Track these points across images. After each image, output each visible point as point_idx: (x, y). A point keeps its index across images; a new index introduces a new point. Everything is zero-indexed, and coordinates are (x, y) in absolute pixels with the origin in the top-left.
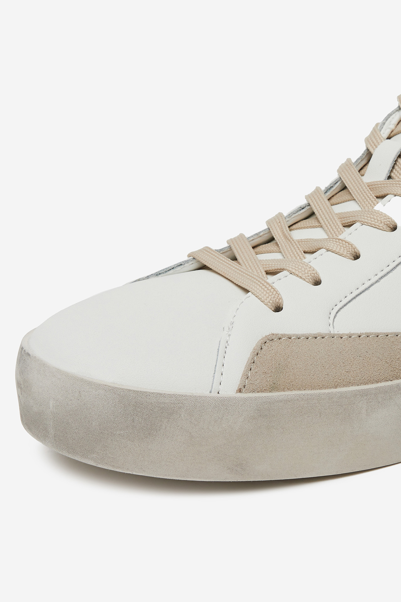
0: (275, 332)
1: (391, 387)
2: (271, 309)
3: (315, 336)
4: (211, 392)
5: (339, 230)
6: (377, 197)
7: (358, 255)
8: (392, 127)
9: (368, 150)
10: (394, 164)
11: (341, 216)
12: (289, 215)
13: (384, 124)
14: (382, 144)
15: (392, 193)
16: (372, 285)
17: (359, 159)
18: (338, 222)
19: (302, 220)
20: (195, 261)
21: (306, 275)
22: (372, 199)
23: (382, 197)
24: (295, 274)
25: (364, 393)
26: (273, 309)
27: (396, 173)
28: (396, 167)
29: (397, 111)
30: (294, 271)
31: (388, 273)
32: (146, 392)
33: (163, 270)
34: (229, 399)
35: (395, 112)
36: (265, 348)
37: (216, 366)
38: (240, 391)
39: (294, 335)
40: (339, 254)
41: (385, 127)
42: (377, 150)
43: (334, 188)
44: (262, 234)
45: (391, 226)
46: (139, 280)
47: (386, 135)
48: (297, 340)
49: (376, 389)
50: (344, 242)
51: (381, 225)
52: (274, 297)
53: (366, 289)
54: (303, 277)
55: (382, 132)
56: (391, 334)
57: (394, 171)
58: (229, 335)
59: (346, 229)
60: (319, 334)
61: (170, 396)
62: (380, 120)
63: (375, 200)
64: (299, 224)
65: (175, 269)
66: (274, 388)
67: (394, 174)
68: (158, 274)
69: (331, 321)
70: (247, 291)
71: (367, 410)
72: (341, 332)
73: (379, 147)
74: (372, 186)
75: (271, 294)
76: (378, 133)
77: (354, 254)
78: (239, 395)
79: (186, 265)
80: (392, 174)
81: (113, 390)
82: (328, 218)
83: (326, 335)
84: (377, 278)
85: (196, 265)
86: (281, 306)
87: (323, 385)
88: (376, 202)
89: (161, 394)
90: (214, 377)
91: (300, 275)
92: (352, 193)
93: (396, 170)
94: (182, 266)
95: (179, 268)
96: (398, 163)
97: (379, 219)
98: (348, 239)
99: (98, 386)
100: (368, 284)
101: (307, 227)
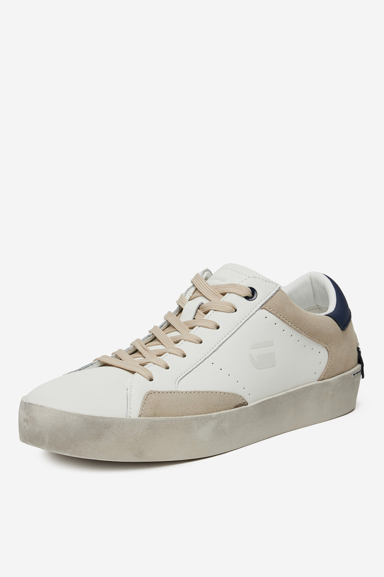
0: (153, 390)
1: (207, 416)
2: (148, 380)
3: (170, 392)
4: (126, 417)
5: (172, 344)
6: (190, 328)
7: (185, 355)
8: (191, 295)
9: (180, 306)
10: (196, 312)
11: (172, 338)
12: (143, 340)
13: (186, 293)
14: (187, 303)
15: (198, 325)
16: (194, 369)
17: (175, 311)
18: (171, 341)
19: (149, 342)
20: (99, 362)
21: (162, 364)
22: (187, 329)
23: (192, 328)
24: (156, 364)
25: (196, 419)
26: (149, 380)
27: (197, 316)
28: (197, 314)
29: (192, 287)
30: (155, 362)
31: (201, 363)
32: (97, 417)
33: (83, 367)
34: (136, 420)
35: (191, 288)
36: (148, 397)
37: (127, 405)
38: (140, 416)
39: (161, 391)
40: (176, 354)
41: (187, 295)
42: (185, 306)
43: (164, 326)
44: (130, 349)
45: (200, 341)
46: (70, 373)
47: (188, 299)
48: (163, 394)
49: (201, 417)
50: (177, 349)
51: (194, 341)
52: (149, 374)
53: (191, 371)
54: (160, 365)
55: (186, 297)
56: (205, 391)
57: (196, 315)
58: (131, 391)
59: (175, 344)
60: (173, 391)
61: (109, 418)
62: (184, 292)
63: (189, 330)
64: (148, 344)
65: (89, 367)
66: (155, 415)
67: (196, 317)
68: (80, 370)
69: (177, 386)
70: (133, 373)
71: (197, 427)
72: (182, 391)
73: (186, 305)
74: (186, 323)
75: (147, 373)
76: (184, 297)
77: (183, 354)
78: (140, 418)
79: (95, 364)
80: (195, 317)
81: (81, 416)
82: (165, 340)
83: (176, 391)
84: (196, 365)
85: (99, 365)
86: (152, 379)
87: (177, 415)
88: (189, 331)
89: (104, 417)
90: (127, 410)
91: (159, 364)
92: (175, 327)
93: (197, 315)
94: (93, 365)
95: (91, 366)
96: (198, 312)
97: (193, 338)
98: (179, 347)
99: (74, 415)
100: (192, 368)
101: (153, 345)
